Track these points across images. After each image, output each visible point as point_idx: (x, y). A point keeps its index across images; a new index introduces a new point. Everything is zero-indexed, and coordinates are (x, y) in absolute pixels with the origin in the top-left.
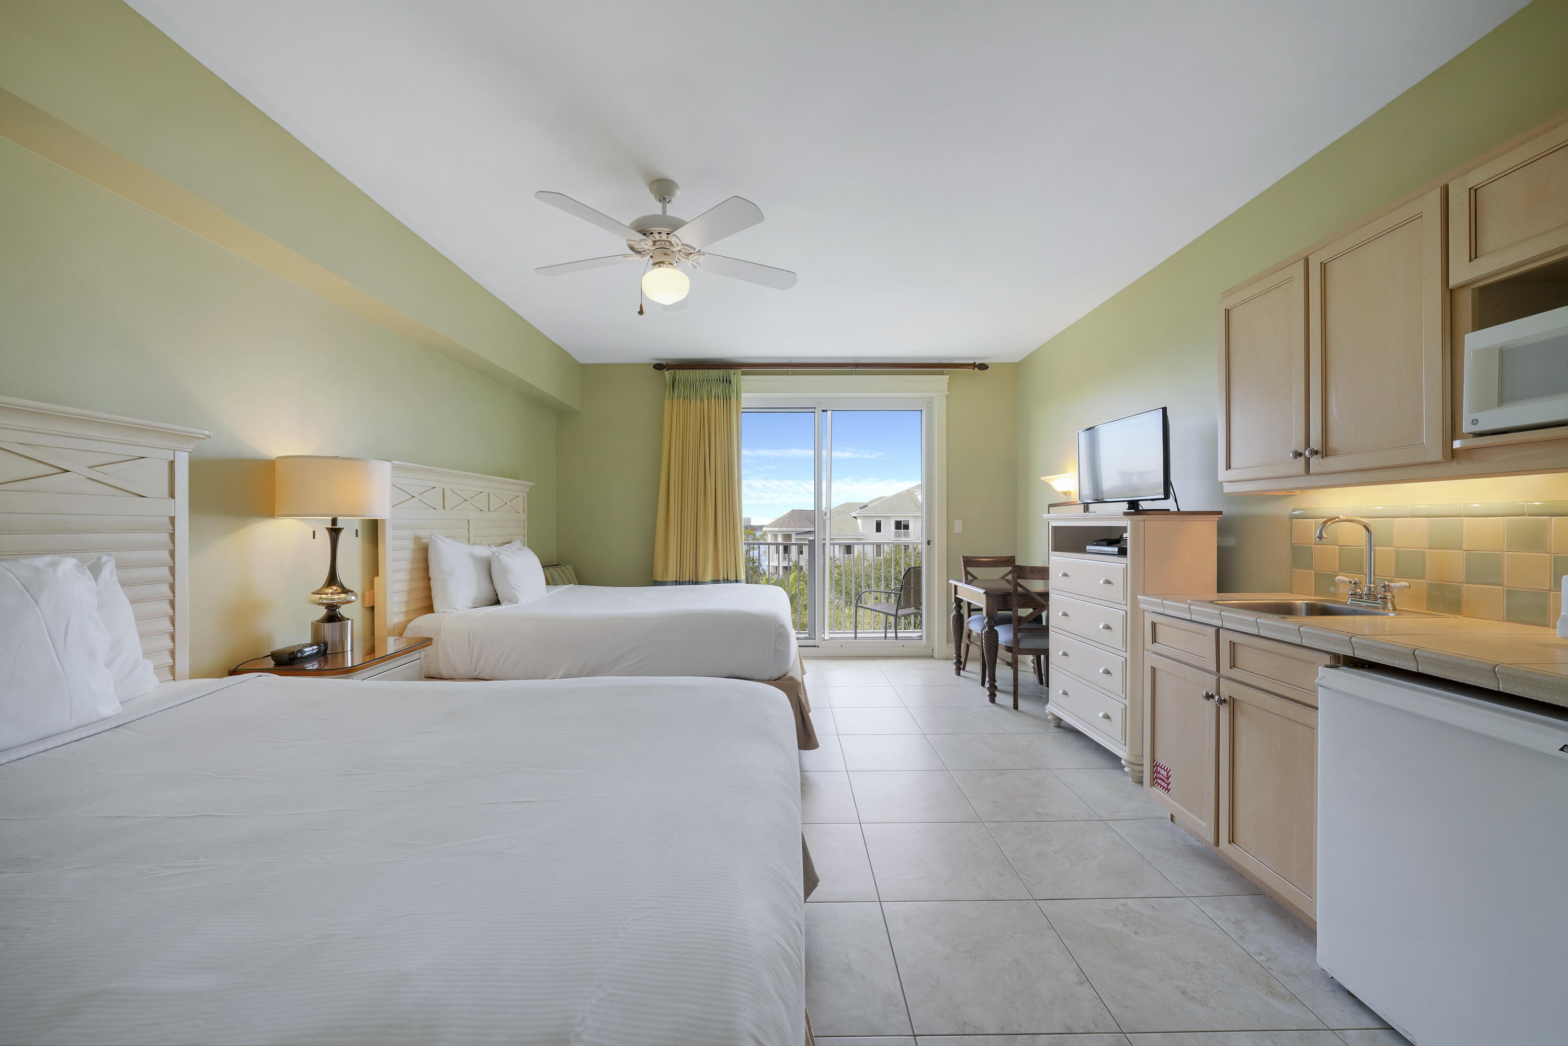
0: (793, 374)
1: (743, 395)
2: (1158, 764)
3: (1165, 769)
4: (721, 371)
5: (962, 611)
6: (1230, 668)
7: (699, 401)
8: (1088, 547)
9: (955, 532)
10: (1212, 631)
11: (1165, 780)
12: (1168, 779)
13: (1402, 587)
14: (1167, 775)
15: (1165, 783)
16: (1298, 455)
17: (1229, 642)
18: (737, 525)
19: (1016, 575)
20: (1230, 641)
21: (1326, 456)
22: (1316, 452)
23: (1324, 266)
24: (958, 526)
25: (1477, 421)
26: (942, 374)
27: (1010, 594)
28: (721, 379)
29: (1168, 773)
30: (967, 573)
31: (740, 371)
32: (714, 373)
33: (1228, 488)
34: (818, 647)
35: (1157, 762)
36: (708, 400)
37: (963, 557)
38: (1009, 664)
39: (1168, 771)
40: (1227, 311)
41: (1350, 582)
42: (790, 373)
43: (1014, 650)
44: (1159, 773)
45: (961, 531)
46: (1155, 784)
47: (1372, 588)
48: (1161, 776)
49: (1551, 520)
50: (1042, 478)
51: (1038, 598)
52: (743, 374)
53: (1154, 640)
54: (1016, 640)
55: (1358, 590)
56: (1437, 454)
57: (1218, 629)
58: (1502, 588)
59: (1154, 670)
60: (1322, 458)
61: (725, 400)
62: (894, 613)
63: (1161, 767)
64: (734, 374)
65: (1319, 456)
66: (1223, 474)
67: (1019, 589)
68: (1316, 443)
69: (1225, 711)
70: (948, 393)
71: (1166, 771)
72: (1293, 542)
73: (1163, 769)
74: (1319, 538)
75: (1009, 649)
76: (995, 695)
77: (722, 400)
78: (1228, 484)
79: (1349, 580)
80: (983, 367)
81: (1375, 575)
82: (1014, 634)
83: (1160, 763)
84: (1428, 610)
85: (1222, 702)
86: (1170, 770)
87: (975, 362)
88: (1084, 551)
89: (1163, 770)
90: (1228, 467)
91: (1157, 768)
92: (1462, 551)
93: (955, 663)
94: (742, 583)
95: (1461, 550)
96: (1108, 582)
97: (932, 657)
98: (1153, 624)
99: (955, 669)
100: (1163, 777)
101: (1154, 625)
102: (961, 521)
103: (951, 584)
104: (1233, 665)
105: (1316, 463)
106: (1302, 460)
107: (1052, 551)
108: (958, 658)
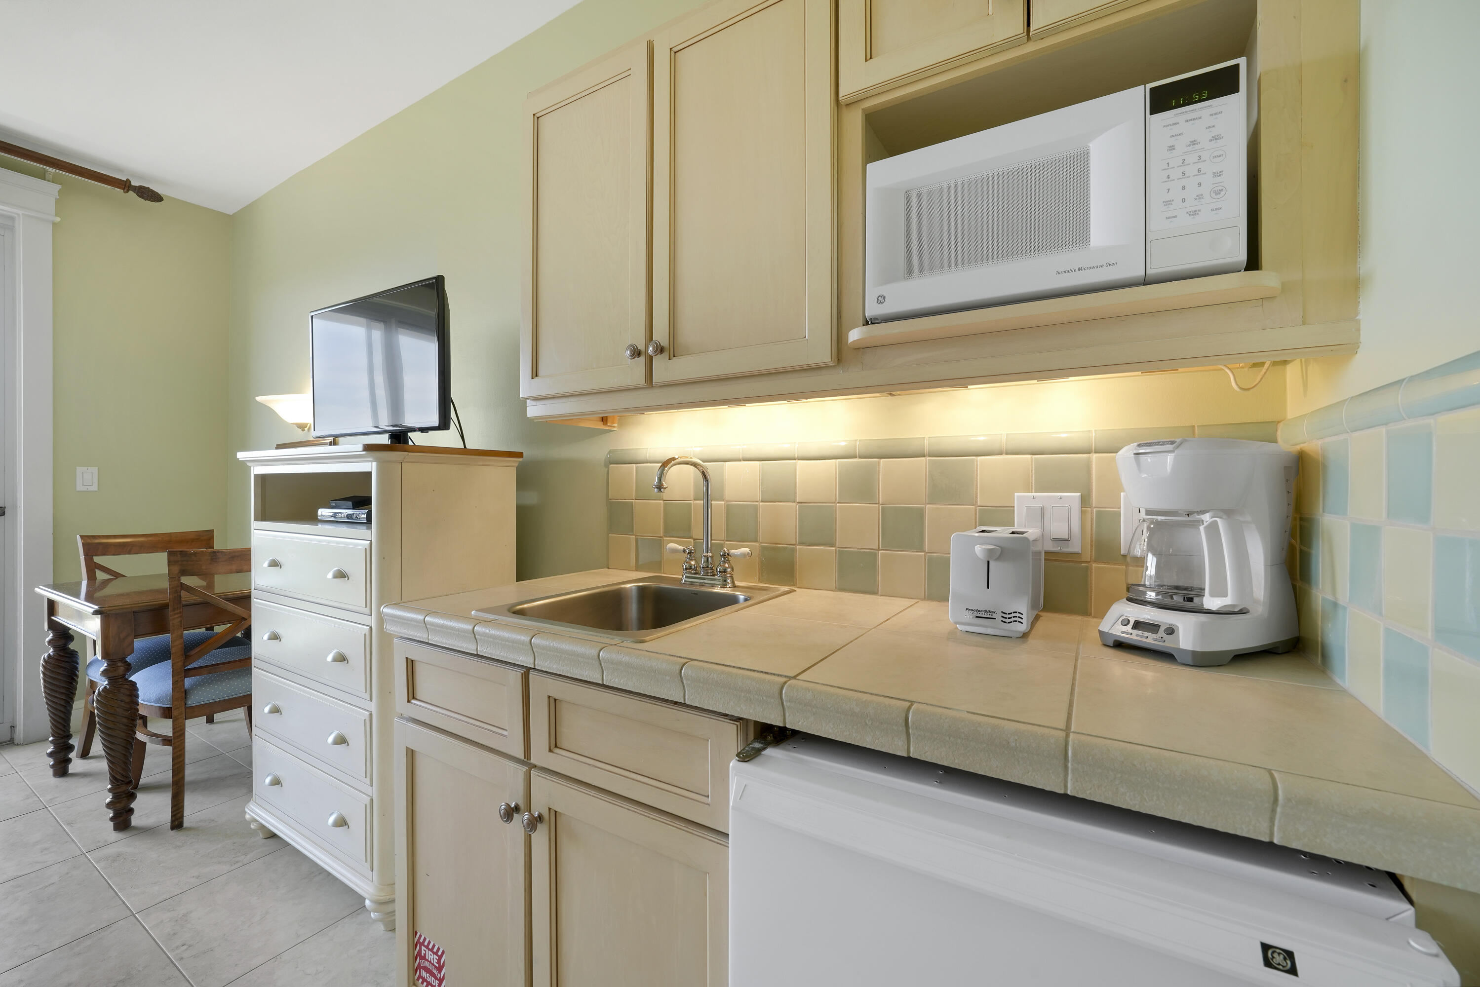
2: (421, 940)
3: (435, 950)
5: (75, 647)
6: (550, 751)
8: (320, 512)
9: (74, 491)
10: (515, 676)
11: (435, 971)
12: (440, 969)
13: (744, 555)
14: (439, 961)
15: (436, 978)
16: (636, 353)
17: (547, 698)
19: (176, 569)
20: (549, 697)
21: (674, 356)
22: (661, 350)
23: (674, 52)
24: (86, 479)
25: (884, 298)
26: (42, 176)
27: (165, 606)
29: (440, 957)
30: (92, 568)
33: (534, 411)
35: (420, 936)
37: (82, 537)
38: (166, 741)
39: (440, 953)
40: (536, 119)
41: (684, 551)
43: (175, 713)
44: (424, 958)
45: (95, 488)
46: (418, 980)
47: (710, 559)
48: (427, 964)
49: (879, 462)
50: (258, 399)
51: (231, 607)
53: (412, 695)
54: (180, 693)
55: (693, 563)
56: (823, 354)
57: (527, 672)
58: (834, 548)
59: (411, 754)
60: (669, 359)
63: (427, 947)
65: (665, 355)
66: (527, 387)
67: (186, 594)
68: (661, 334)
69: (540, 838)
70: (58, 219)
71: (436, 953)
72: (610, 498)
73: (432, 950)
74: (657, 488)
75: (166, 713)
76: (130, 810)
78: (534, 403)
79: (682, 548)
80: (149, 193)
81: (712, 540)
82: (175, 682)
83: (425, 939)
84: (761, 582)
85: (535, 822)
86: (443, 952)
87: (128, 180)
88: (312, 519)
89: (430, 953)
90: (535, 374)
91: (420, 949)
92: (795, 504)
93: (49, 750)
95: (794, 502)
96: (341, 575)
98: (410, 663)
99: (52, 766)
100: (431, 967)
101: (411, 665)
102: (95, 470)
103: (42, 596)
104: (554, 745)
105: (663, 369)
106: (642, 360)
107: (255, 520)
108: (62, 741)
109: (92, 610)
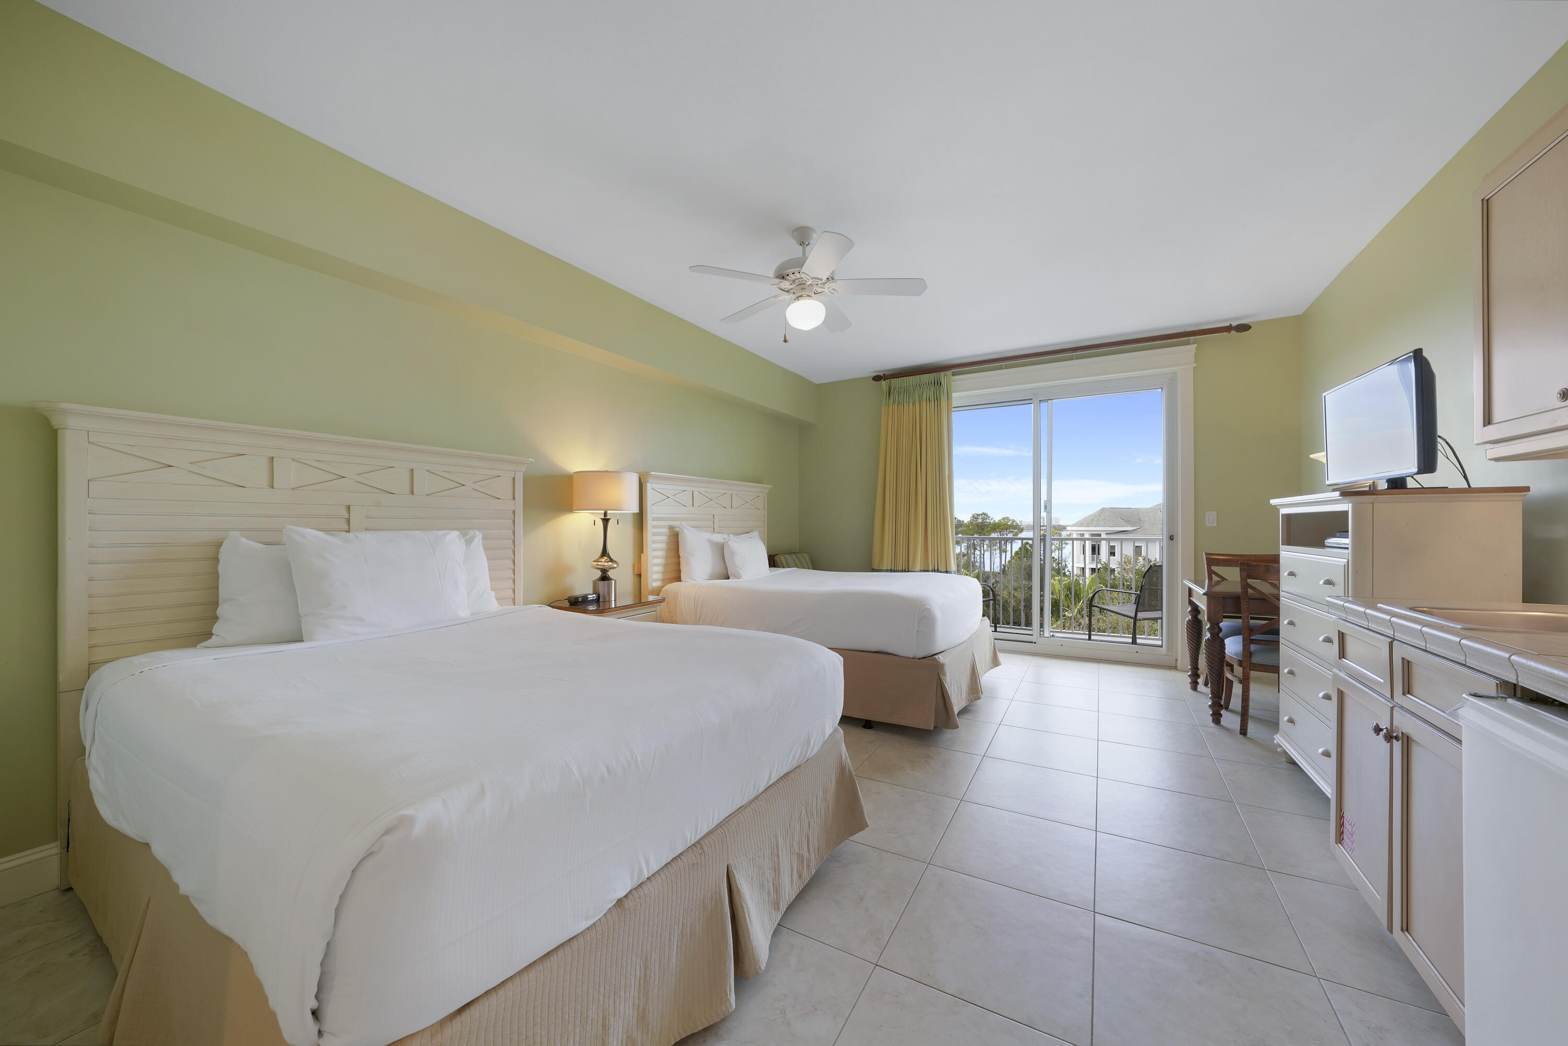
0: (1007, 367)
1: (954, 395)
2: (1345, 815)
4: (933, 374)
5: (1200, 617)
6: (1404, 694)
7: (911, 405)
8: (1326, 539)
9: (1207, 525)
10: (1386, 644)
11: (1350, 836)
12: (1353, 835)
14: (1352, 830)
15: (1351, 840)
17: (1402, 659)
18: (947, 519)
19: (1245, 574)
20: (1404, 658)
24: (1211, 519)
26: (1188, 343)
28: (933, 383)
29: (1353, 827)
30: (1211, 573)
31: (950, 372)
32: (926, 378)
33: (1491, 453)
34: (1035, 643)
35: (1345, 812)
36: (920, 403)
37: (1206, 554)
38: (1241, 681)
40: (1485, 202)
42: (1004, 367)
43: (1244, 664)
44: (1345, 826)
45: (1215, 525)
46: (1342, 840)
48: (1347, 831)
50: (1312, 456)
52: (953, 375)
53: (1342, 654)
54: (1247, 653)
57: (1391, 641)
59: (1341, 694)
61: (936, 402)
62: (1133, 615)
63: (1348, 820)
64: (945, 375)
66: (1479, 435)
67: (1250, 590)
70: (1196, 364)
71: (1351, 824)
73: (1349, 822)
75: (1240, 663)
76: (1221, 715)
77: (933, 402)
78: (1492, 446)
80: (1243, 328)
82: (1244, 645)
86: (1354, 824)
87: (1232, 324)
89: (1348, 824)
90: (1485, 423)
91: (1344, 820)
93: (1190, 676)
94: (951, 573)
96: (1329, 582)
97: (1175, 668)
98: (1341, 635)
99: (1190, 683)
100: (1348, 834)
101: (1344, 635)
102: (1215, 513)
103: (1187, 586)
104: (1407, 691)
107: (1282, 545)
108: (1194, 670)
109: (1202, 593)
